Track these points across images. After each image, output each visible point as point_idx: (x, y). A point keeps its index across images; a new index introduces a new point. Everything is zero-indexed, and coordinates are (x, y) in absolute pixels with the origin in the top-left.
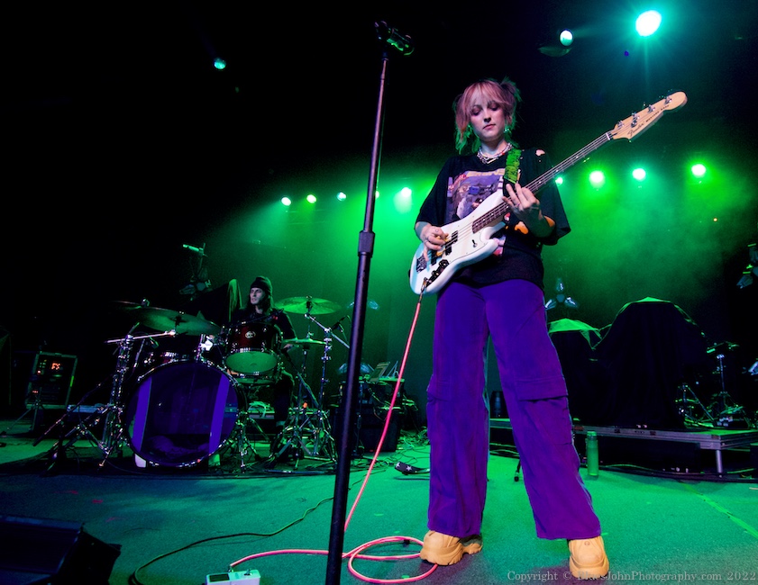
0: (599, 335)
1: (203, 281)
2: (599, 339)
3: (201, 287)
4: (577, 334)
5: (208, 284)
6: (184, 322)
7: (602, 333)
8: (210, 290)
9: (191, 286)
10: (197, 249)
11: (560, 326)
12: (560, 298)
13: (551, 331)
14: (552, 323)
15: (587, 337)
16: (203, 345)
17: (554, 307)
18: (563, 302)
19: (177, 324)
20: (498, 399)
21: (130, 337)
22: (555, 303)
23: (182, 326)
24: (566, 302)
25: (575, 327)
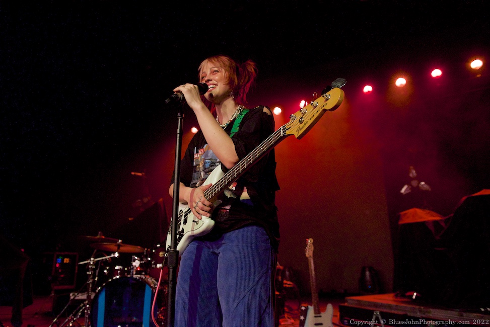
4: (423, 224)
6: (123, 246)
10: (140, 174)
13: (401, 222)
16: (134, 264)
17: (409, 191)
18: (418, 186)
19: (119, 248)
20: (368, 273)
21: (92, 259)
22: (410, 187)
23: (122, 248)
24: (420, 185)
25: (421, 217)
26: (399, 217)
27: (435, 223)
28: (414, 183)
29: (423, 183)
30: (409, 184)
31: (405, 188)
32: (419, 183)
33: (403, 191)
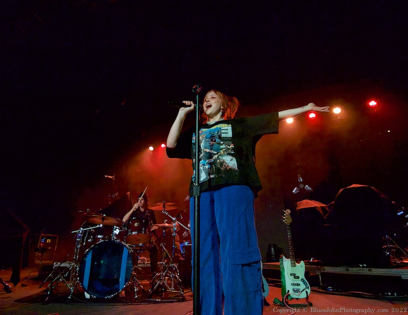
0: (327, 209)
1: (114, 193)
2: (328, 212)
3: (114, 196)
5: (117, 194)
6: (106, 219)
7: (329, 207)
9: (109, 196)
10: (111, 177)
11: (303, 205)
13: (298, 208)
14: (298, 203)
15: (320, 210)
16: (115, 232)
17: (298, 191)
19: (103, 221)
20: (273, 249)
21: (82, 229)
22: (299, 189)
23: (105, 221)
24: (305, 188)
25: (312, 205)
26: (296, 206)
27: (322, 207)
28: (301, 186)
29: (307, 186)
30: (298, 186)
31: (296, 189)
32: (304, 186)
33: (294, 191)
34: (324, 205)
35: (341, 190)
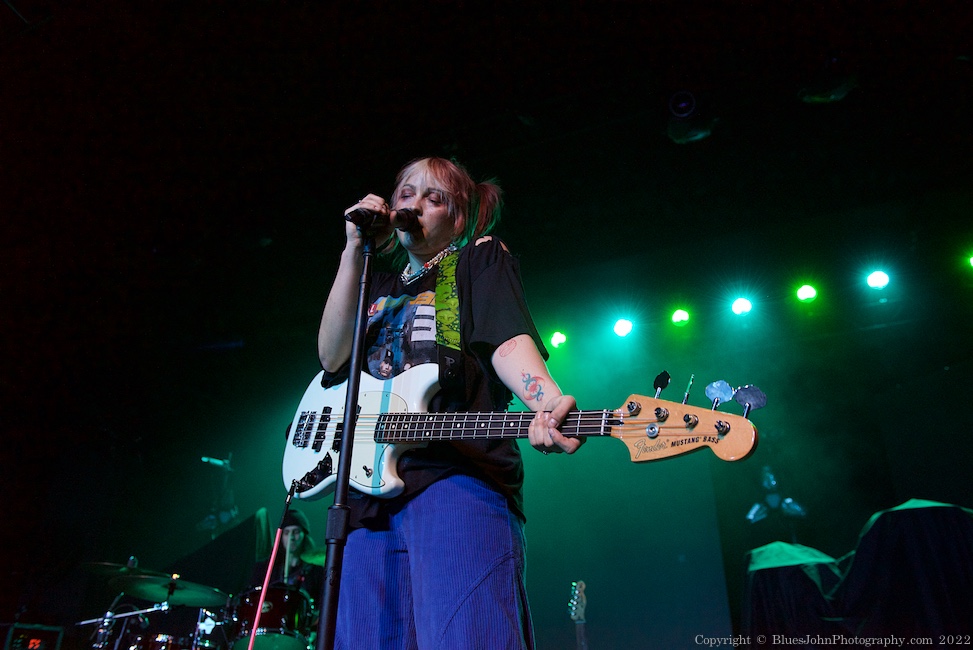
0: (837, 571)
1: (227, 509)
2: (835, 579)
3: (225, 518)
4: (797, 571)
5: (234, 513)
6: (181, 589)
7: (842, 566)
8: (239, 522)
9: (212, 517)
10: (219, 462)
11: (767, 558)
12: (773, 500)
13: (753, 568)
14: (755, 551)
15: (814, 576)
17: (764, 516)
18: (779, 508)
19: (170, 593)
21: (109, 614)
22: (765, 509)
23: (178, 595)
24: (784, 506)
25: (793, 558)
26: (749, 560)
27: (821, 567)
29: (789, 500)
30: (762, 501)
31: (756, 508)
32: (782, 500)
33: (751, 516)
34: (826, 559)
35: (875, 516)
